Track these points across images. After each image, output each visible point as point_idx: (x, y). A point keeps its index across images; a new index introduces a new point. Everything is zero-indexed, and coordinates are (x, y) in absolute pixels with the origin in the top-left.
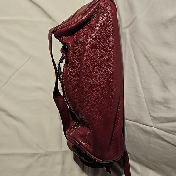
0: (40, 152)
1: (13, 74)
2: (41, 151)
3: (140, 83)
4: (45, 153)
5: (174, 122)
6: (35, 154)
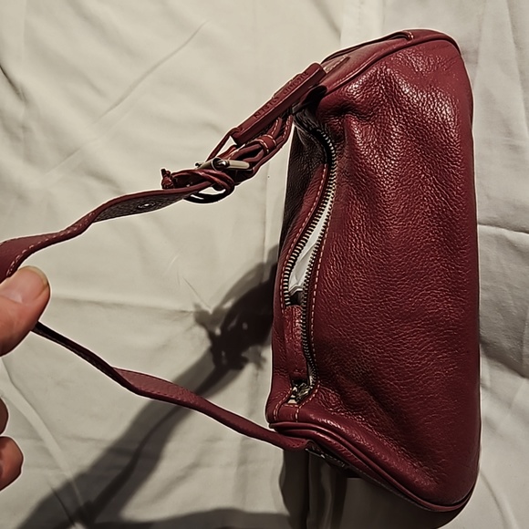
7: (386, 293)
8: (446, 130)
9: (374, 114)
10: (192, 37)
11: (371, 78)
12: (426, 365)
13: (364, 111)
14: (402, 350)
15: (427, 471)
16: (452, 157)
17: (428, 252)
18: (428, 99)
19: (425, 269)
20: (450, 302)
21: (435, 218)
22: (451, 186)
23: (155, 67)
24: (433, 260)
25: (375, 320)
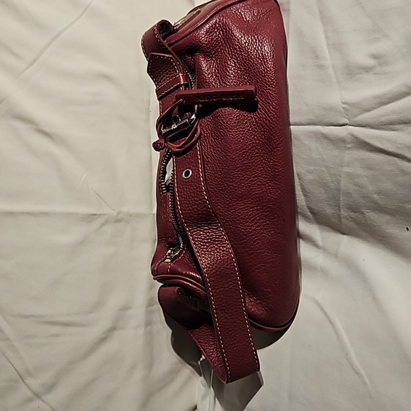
0: (105, 212)
1: (49, 44)
2: (106, 210)
3: (323, 36)
4: (115, 214)
5: (393, 101)
6: (95, 215)
7: (225, 181)
8: (265, 62)
9: (215, 52)
10: (84, 12)
11: (212, 26)
12: (255, 230)
13: (208, 51)
14: (238, 220)
15: (260, 303)
16: (269, 81)
17: (254, 150)
18: (252, 40)
19: (252, 163)
20: (270, 186)
21: (258, 126)
22: (269, 103)
23: (58, 35)
24: (258, 156)
25: (218, 200)
